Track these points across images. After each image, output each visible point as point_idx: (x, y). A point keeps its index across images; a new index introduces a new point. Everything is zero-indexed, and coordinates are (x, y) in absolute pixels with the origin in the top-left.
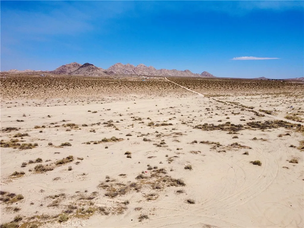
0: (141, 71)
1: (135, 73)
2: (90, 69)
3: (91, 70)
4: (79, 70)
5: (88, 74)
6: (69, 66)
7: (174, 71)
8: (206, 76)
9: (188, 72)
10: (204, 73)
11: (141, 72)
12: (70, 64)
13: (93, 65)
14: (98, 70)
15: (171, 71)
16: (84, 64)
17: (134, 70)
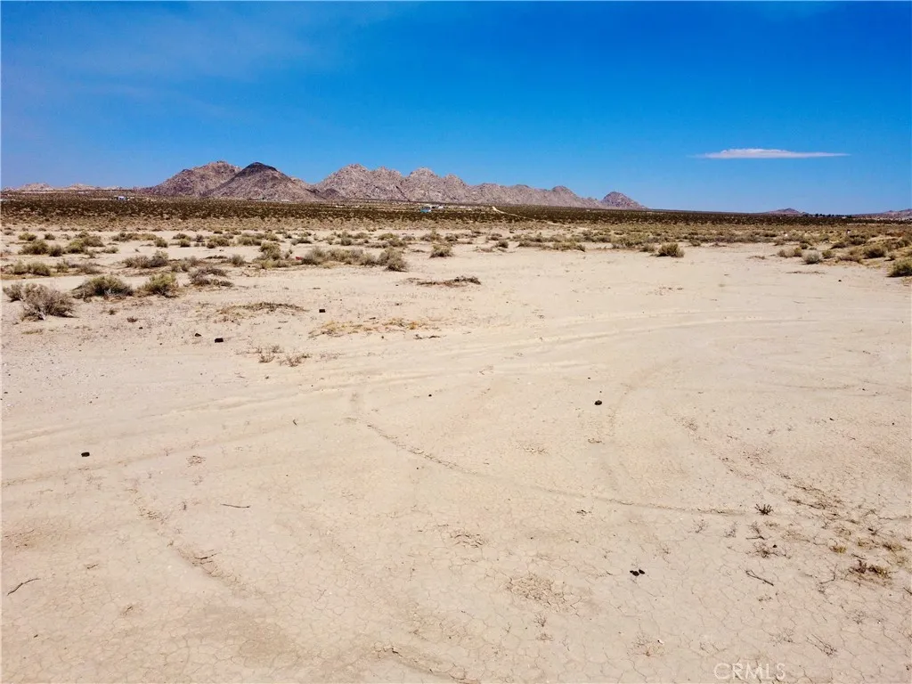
0: (421, 188)
1: (403, 194)
2: (265, 181)
3: (270, 184)
4: (234, 185)
5: (261, 197)
6: (202, 173)
7: (521, 189)
8: (618, 205)
9: (562, 194)
10: (611, 197)
11: (423, 192)
12: (206, 167)
13: (274, 169)
14: (290, 185)
15: (511, 188)
16: (249, 167)
17: (400, 187)
